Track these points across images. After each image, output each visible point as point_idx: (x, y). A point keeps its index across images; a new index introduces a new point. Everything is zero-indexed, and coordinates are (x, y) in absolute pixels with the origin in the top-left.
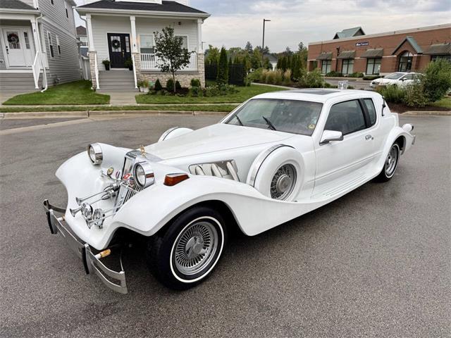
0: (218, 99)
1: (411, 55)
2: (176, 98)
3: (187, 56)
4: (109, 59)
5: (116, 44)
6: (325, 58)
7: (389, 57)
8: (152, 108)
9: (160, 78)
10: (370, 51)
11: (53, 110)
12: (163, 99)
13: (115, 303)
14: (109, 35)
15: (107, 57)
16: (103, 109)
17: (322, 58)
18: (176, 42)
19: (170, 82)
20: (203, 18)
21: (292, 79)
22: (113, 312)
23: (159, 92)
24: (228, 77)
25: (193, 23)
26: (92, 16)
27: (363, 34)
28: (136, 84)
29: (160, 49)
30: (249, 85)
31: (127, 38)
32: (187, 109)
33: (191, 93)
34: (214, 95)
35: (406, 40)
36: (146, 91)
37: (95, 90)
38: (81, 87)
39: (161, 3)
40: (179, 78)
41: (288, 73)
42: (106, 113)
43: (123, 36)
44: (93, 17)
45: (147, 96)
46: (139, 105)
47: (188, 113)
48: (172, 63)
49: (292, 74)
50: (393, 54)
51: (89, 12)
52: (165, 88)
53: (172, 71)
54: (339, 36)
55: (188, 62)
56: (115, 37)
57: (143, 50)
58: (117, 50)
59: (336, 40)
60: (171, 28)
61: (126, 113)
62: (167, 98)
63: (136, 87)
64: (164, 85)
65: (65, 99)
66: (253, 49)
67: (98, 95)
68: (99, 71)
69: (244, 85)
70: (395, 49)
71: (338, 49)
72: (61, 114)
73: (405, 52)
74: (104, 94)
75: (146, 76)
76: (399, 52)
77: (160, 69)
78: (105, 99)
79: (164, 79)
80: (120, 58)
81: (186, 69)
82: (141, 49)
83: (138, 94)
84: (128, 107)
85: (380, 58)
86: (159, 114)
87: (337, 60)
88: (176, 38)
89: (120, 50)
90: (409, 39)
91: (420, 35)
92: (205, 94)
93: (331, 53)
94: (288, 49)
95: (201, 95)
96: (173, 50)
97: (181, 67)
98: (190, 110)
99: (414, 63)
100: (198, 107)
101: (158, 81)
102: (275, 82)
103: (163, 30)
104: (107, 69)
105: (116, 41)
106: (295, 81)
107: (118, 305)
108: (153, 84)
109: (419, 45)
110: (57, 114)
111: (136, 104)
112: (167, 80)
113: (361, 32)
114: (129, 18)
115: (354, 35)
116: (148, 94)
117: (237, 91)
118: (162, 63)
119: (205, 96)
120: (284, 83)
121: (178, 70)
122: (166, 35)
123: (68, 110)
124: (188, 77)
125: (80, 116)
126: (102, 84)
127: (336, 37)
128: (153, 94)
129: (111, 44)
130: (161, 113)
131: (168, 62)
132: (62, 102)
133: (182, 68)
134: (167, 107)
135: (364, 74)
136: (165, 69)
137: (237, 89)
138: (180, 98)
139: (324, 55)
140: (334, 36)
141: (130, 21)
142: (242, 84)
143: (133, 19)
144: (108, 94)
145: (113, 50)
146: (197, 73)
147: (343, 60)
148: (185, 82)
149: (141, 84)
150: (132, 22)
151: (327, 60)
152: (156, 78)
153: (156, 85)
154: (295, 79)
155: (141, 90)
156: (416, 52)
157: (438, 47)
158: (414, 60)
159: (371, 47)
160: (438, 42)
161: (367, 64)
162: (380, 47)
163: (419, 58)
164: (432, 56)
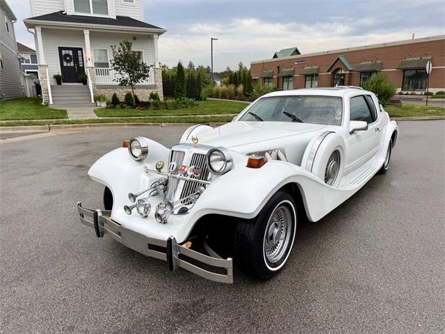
0: (181, 111)
1: (343, 72)
2: (138, 111)
3: (146, 69)
4: (60, 74)
5: (68, 58)
6: (267, 76)
7: (325, 74)
8: (117, 121)
9: (117, 93)
10: (308, 69)
11: (8, 125)
12: (125, 112)
13: (203, 300)
14: (60, 49)
15: (58, 71)
16: (65, 123)
17: (264, 76)
18: (134, 56)
19: (128, 96)
20: (159, 34)
21: (244, 94)
22: (207, 309)
23: (118, 106)
24: (186, 91)
25: (149, 38)
26: (42, 28)
27: (299, 53)
28: (92, 99)
29: (118, 63)
30: (205, 100)
31: (79, 52)
32: (154, 121)
33: (152, 107)
34: (175, 108)
35: (338, 59)
36: (104, 105)
37: (47, 105)
38: (30, 103)
39: (115, 18)
40: (138, 92)
41: (241, 88)
42: (69, 127)
43: (75, 50)
44: (43, 30)
45: (107, 110)
46: (101, 118)
47: (156, 125)
48: (130, 77)
49: (244, 90)
50: (328, 71)
51: (38, 25)
52: (123, 103)
53: (131, 84)
54: (277, 55)
55: (148, 76)
56: (67, 52)
57: (97, 65)
58: (69, 65)
59: (276, 59)
60: (129, 42)
61: (90, 126)
62: (128, 111)
63: (93, 101)
64: (122, 99)
65: (17, 115)
66: (196, 68)
67: (52, 110)
68: (51, 86)
69: (201, 100)
70: (330, 67)
71: (278, 68)
72: (18, 129)
73: (338, 69)
74: (60, 109)
75: (102, 90)
76: (332, 70)
77: (119, 83)
78: (62, 113)
79: (122, 94)
80: (73, 73)
81: (145, 83)
82: (95, 63)
83: (96, 108)
84: (89, 120)
85: (317, 75)
86: (126, 127)
87: (278, 78)
88: (135, 52)
89: (72, 64)
90: (341, 58)
91: (350, 54)
92: (166, 107)
93: (271, 71)
94: (228, 68)
95: (163, 108)
96: (132, 64)
97: (140, 80)
98: (157, 122)
99: (347, 79)
100: (164, 119)
101: (115, 95)
102: (228, 97)
103: (121, 44)
104: (59, 83)
105: (68, 55)
106: (248, 96)
107: (207, 302)
108: (110, 99)
109: (350, 63)
110: (13, 129)
111: (97, 118)
112: (125, 94)
113: (297, 52)
114: (83, 31)
115: (292, 55)
116: (107, 108)
117: (197, 105)
118: (120, 76)
119: (167, 109)
120: (237, 97)
121: (138, 84)
122: (124, 49)
123: (26, 124)
124: (146, 91)
125: (39, 131)
126: (55, 99)
127: (275, 56)
128: (111, 108)
129: (63, 58)
130: (128, 125)
131: (127, 76)
132: (14, 117)
133: (142, 82)
134: (132, 119)
136: (123, 83)
137: (196, 102)
138: (142, 111)
139: (266, 73)
140: (273, 55)
141: (83, 36)
142: (199, 98)
143: (87, 33)
144: (64, 109)
145: (65, 64)
146: (155, 87)
147: (284, 77)
148: (143, 96)
149: (97, 99)
150: (86, 36)
151: (268, 78)
152: (113, 93)
153: (113, 100)
154: (247, 93)
155: (98, 104)
156: (347, 70)
157: (366, 64)
158: (347, 77)
159: (308, 66)
160: (365, 60)
161: (306, 80)
162: (316, 65)
163: (350, 74)
164: (361, 73)
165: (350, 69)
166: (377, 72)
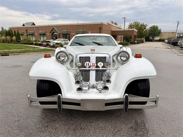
1: (56, 34)
6: (21, 34)
7: (48, 34)
10: (41, 32)
27: (35, 25)
35: (53, 28)
41: (14, 38)
50: (50, 33)
59: (24, 27)
70: (50, 31)
71: (26, 30)
73: (54, 32)
76: (52, 32)
85: (45, 34)
87: (27, 35)
90: (55, 28)
93: (23, 32)
94: (2, 29)
99: (58, 37)
102: (7, 42)
109: (58, 30)
113: (34, 24)
115: (32, 25)
120: (13, 42)
127: (24, 25)
135: (40, 40)
147: (30, 35)
156: (57, 33)
157: (65, 31)
158: (58, 35)
159: (41, 30)
160: (64, 30)
161: (40, 36)
162: (44, 30)
163: (59, 35)
164: (63, 34)
165: (59, 32)
166: (69, 34)
